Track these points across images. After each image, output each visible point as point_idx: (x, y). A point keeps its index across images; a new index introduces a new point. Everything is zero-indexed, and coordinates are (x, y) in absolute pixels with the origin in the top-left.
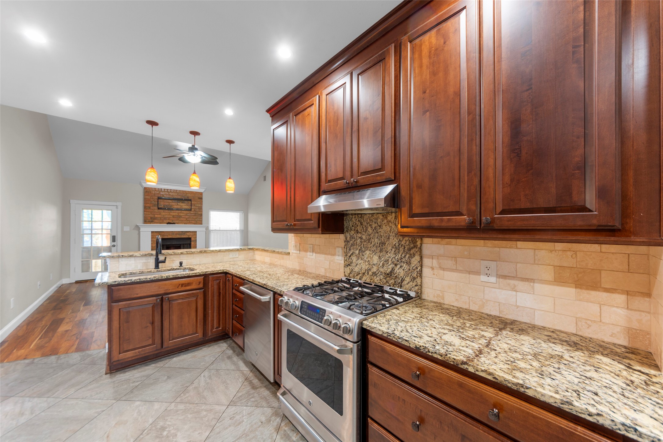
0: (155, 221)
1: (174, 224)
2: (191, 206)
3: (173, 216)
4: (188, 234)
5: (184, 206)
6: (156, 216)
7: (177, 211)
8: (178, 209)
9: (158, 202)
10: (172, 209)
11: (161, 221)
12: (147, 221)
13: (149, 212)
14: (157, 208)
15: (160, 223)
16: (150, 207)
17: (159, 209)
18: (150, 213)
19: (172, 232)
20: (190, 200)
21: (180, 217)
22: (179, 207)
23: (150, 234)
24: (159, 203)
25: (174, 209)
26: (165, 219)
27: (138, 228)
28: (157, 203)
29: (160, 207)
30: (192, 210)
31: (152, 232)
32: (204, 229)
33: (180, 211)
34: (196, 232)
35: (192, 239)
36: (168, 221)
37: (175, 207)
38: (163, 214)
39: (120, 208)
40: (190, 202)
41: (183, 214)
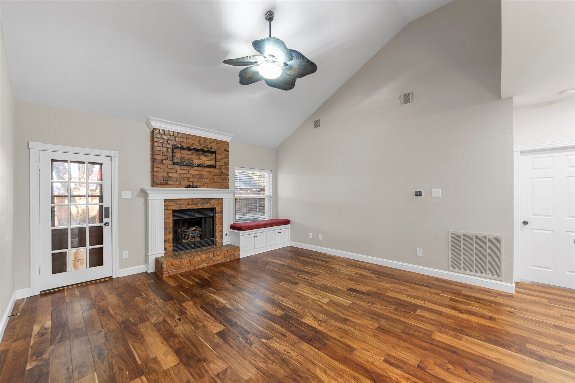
0: (170, 183)
1: (195, 187)
2: (216, 162)
3: (193, 175)
4: (212, 202)
5: (207, 160)
6: (170, 175)
7: (199, 169)
8: (199, 166)
9: (173, 153)
10: (192, 166)
11: (177, 183)
12: (159, 182)
13: (160, 168)
14: (171, 162)
15: (176, 186)
16: (162, 161)
17: (174, 163)
18: (161, 170)
19: (192, 199)
20: (215, 153)
21: (203, 177)
22: (200, 162)
23: (163, 202)
24: (174, 154)
25: (194, 165)
26: (183, 179)
27: (144, 193)
28: (171, 155)
29: (175, 160)
30: (217, 167)
31: (166, 200)
32: (231, 195)
33: (202, 169)
34: (221, 199)
35: (218, 210)
36: (187, 183)
37: (196, 161)
38: (181, 171)
39: (116, 159)
40: (214, 155)
41: (206, 174)
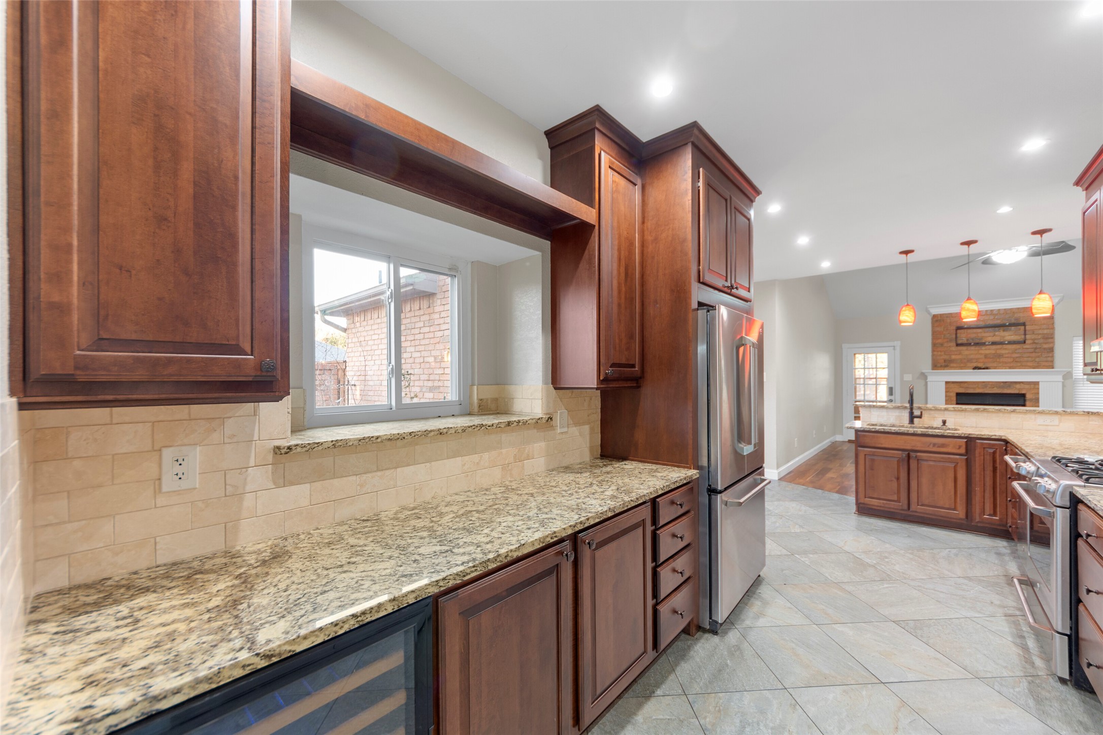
0: (952, 365)
1: (987, 368)
2: (1025, 334)
3: (986, 356)
4: (1018, 386)
5: (1009, 335)
6: (953, 357)
7: (994, 347)
8: (994, 343)
9: (956, 334)
10: (984, 344)
11: (962, 365)
12: (939, 365)
13: (941, 351)
14: (955, 344)
15: (961, 368)
16: (942, 345)
17: (958, 345)
18: (943, 353)
19: (984, 382)
20: (1024, 324)
21: (1000, 356)
22: (996, 339)
23: (943, 385)
24: (958, 335)
25: (987, 343)
26: (970, 361)
27: (924, 376)
28: (954, 336)
29: (959, 342)
30: (1027, 342)
31: (947, 383)
32: (1059, 378)
33: (999, 347)
34: (1037, 383)
35: (1028, 396)
36: (975, 365)
37: (991, 339)
38: (967, 352)
39: (898, 349)
40: (1022, 328)
41: (1007, 352)
